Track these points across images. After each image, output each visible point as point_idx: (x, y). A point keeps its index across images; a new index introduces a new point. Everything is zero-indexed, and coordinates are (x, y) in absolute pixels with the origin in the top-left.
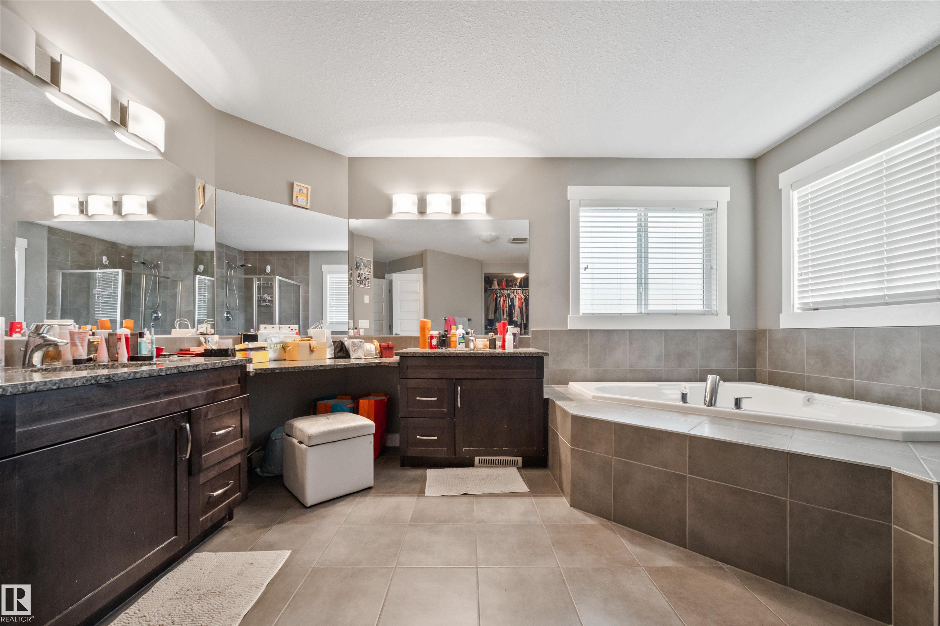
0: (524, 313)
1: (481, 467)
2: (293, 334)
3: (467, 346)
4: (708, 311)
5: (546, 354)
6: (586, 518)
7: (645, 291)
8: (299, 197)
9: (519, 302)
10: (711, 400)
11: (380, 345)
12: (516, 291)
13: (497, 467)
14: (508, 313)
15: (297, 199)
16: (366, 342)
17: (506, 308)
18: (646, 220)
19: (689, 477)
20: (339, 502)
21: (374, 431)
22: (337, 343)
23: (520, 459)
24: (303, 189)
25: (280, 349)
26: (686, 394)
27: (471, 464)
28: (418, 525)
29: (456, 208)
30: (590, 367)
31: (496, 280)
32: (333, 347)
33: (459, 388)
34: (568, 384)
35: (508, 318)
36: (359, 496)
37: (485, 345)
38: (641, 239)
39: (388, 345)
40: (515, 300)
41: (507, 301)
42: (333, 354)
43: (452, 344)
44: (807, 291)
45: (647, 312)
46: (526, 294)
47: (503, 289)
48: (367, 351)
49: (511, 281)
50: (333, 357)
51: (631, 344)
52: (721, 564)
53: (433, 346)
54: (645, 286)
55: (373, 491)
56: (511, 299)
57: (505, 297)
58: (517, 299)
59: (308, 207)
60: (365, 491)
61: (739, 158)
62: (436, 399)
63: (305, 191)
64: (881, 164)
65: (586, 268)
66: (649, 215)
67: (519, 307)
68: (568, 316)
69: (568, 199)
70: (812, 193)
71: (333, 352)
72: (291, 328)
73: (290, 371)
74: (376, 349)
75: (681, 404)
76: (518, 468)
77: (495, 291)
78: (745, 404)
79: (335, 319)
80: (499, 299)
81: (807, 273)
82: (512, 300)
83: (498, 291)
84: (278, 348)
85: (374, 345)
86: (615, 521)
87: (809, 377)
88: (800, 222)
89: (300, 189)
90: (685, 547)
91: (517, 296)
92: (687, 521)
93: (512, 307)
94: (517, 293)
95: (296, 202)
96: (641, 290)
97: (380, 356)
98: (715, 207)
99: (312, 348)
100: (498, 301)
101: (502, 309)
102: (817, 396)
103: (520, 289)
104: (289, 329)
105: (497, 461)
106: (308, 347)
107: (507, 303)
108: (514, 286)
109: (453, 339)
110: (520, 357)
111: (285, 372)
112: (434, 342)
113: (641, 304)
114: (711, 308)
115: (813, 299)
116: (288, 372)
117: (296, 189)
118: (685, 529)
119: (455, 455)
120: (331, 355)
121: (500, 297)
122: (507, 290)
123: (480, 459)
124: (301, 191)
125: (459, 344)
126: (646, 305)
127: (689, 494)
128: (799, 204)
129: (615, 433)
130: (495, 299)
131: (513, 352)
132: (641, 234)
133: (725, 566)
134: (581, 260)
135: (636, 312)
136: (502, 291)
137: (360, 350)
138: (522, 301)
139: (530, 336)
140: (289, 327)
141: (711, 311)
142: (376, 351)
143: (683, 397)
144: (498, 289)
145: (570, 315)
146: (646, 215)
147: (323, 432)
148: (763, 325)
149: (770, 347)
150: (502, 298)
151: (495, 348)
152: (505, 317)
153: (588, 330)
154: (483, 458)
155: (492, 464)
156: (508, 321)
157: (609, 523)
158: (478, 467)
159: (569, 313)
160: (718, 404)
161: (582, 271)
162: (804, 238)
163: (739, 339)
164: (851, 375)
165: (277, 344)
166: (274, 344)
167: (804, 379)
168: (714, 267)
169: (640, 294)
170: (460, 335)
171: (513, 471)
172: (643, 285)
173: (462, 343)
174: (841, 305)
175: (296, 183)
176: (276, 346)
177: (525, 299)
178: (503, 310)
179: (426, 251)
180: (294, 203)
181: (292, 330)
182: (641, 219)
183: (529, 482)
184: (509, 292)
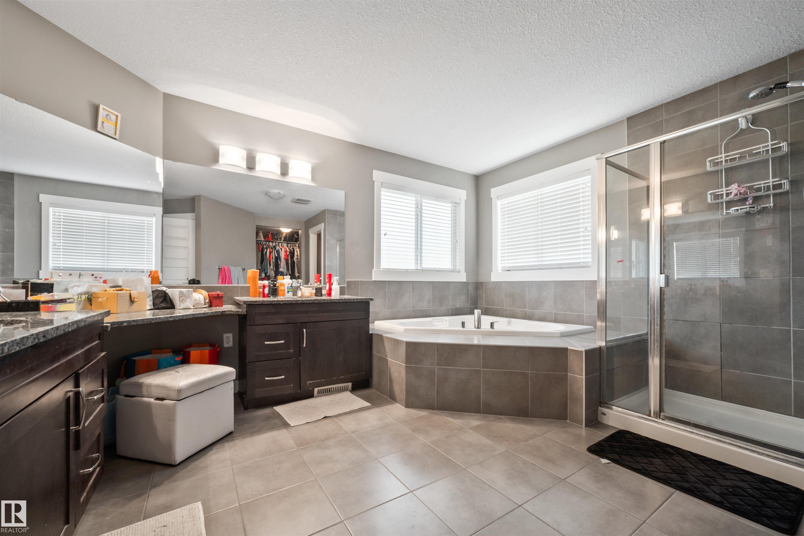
0: (289, 265)
1: (320, 396)
2: (100, 282)
3: (295, 294)
4: (454, 269)
5: (372, 300)
6: (420, 412)
7: (421, 254)
8: (105, 123)
9: (285, 254)
10: (478, 325)
11: (209, 295)
12: (281, 244)
13: (333, 394)
14: (274, 264)
15: (103, 126)
16: (194, 291)
17: (273, 259)
18: (421, 204)
19: (483, 370)
20: (209, 452)
21: (234, 377)
22: (158, 293)
23: (350, 384)
24: (111, 115)
25: (84, 300)
26: (464, 322)
27: (311, 396)
28: (306, 447)
29: (284, 170)
30: (388, 309)
31: (261, 232)
32: (152, 297)
33: (305, 330)
34: (374, 323)
35: (274, 269)
36: (225, 442)
37: (311, 294)
38: (418, 217)
39: (218, 295)
40: (280, 252)
41: (274, 253)
42: (152, 305)
43: (280, 293)
44: (505, 260)
45: (421, 269)
46: (290, 247)
47: (269, 241)
48: (195, 300)
49: (277, 234)
50: (153, 308)
51: (413, 291)
52: (499, 416)
53: (266, 295)
54: (420, 250)
55: (235, 434)
56: (276, 251)
57: (271, 249)
58: (283, 251)
59: (117, 137)
60: (228, 437)
61: (470, 173)
62: (283, 341)
63: (113, 118)
64: (537, 196)
65: (385, 234)
66: (423, 200)
67: (285, 258)
68: (373, 270)
69: (374, 180)
70: (507, 203)
71: (152, 302)
72: (95, 276)
73: (139, 323)
74: (205, 299)
75: (462, 329)
76: (350, 391)
77: (260, 242)
78: (495, 326)
79: (63, 264)
80: (266, 250)
81: (505, 249)
82: (278, 252)
83: (264, 243)
84: (83, 299)
85: (202, 294)
86: (437, 409)
87: (506, 310)
88: (502, 219)
89: (107, 115)
90: (480, 413)
91: (283, 249)
92: (482, 395)
93: (278, 258)
94: (282, 246)
95: (101, 128)
96: (418, 253)
97: (209, 305)
98: (459, 202)
99: (133, 299)
100: (264, 252)
101: (268, 260)
102: (512, 320)
103: (285, 243)
104: (93, 276)
105: (332, 389)
106: (128, 298)
107: (274, 254)
108: (279, 239)
109: (282, 288)
110: (353, 302)
111: (133, 325)
112: (266, 291)
113: (417, 263)
114: (456, 267)
115: (508, 264)
116: (137, 325)
117: (102, 113)
118: (480, 401)
119: (300, 389)
120: (150, 305)
121: (267, 248)
122: (273, 242)
123: (318, 390)
124: (109, 117)
125: (288, 292)
126: (421, 264)
127: (483, 380)
128: (501, 209)
129: (437, 350)
130: (261, 249)
131: (339, 298)
132: (418, 213)
133: (502, 417)
134: (382, 228)
135: (414, 269)
136: (268, 243)
137: (188, 300)
138: (288, 254)
139: (346, 286)
140: (93, 275)
141: (456, 269)
142: (205, 301)
143: (462, 324)
144: (264, 241)
145: (375, 269)
146: (421, 201)
147: (193, 384)
148: (481, 280)
149: (486, 293)
150: (268, 250)
151: (322, 296)
152: (272, 267)
153: (386, 281)
154: (321, 388)
155: (329, 392)
156: (275, 272)
157: (434, 411)
158: (317, 397)
159: (373, 268)
160: (481, 328)
161: (382, 236)
162: (504, 229)
163: (471, 288)
164: (525, 307)
165: (81, 294)
166: (78, 295)
167: (503, 311)
168: (458, 241)
169: (417, 256)
170: (289, 284)
171: (348, 394)
172: (419, 250)
173: (291, 291)
174: (521, 268)
175: (101, 107)
176: (81, 298)
177: (290, 252)
178: (270, 261)
179: (199, 197)
180: (99, 129)
181: (96, 278)
182: (418, 203)
183: (366, 399)
184: (274, 244)
